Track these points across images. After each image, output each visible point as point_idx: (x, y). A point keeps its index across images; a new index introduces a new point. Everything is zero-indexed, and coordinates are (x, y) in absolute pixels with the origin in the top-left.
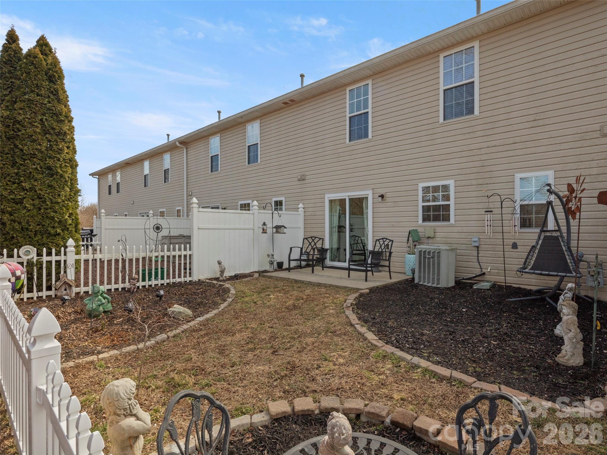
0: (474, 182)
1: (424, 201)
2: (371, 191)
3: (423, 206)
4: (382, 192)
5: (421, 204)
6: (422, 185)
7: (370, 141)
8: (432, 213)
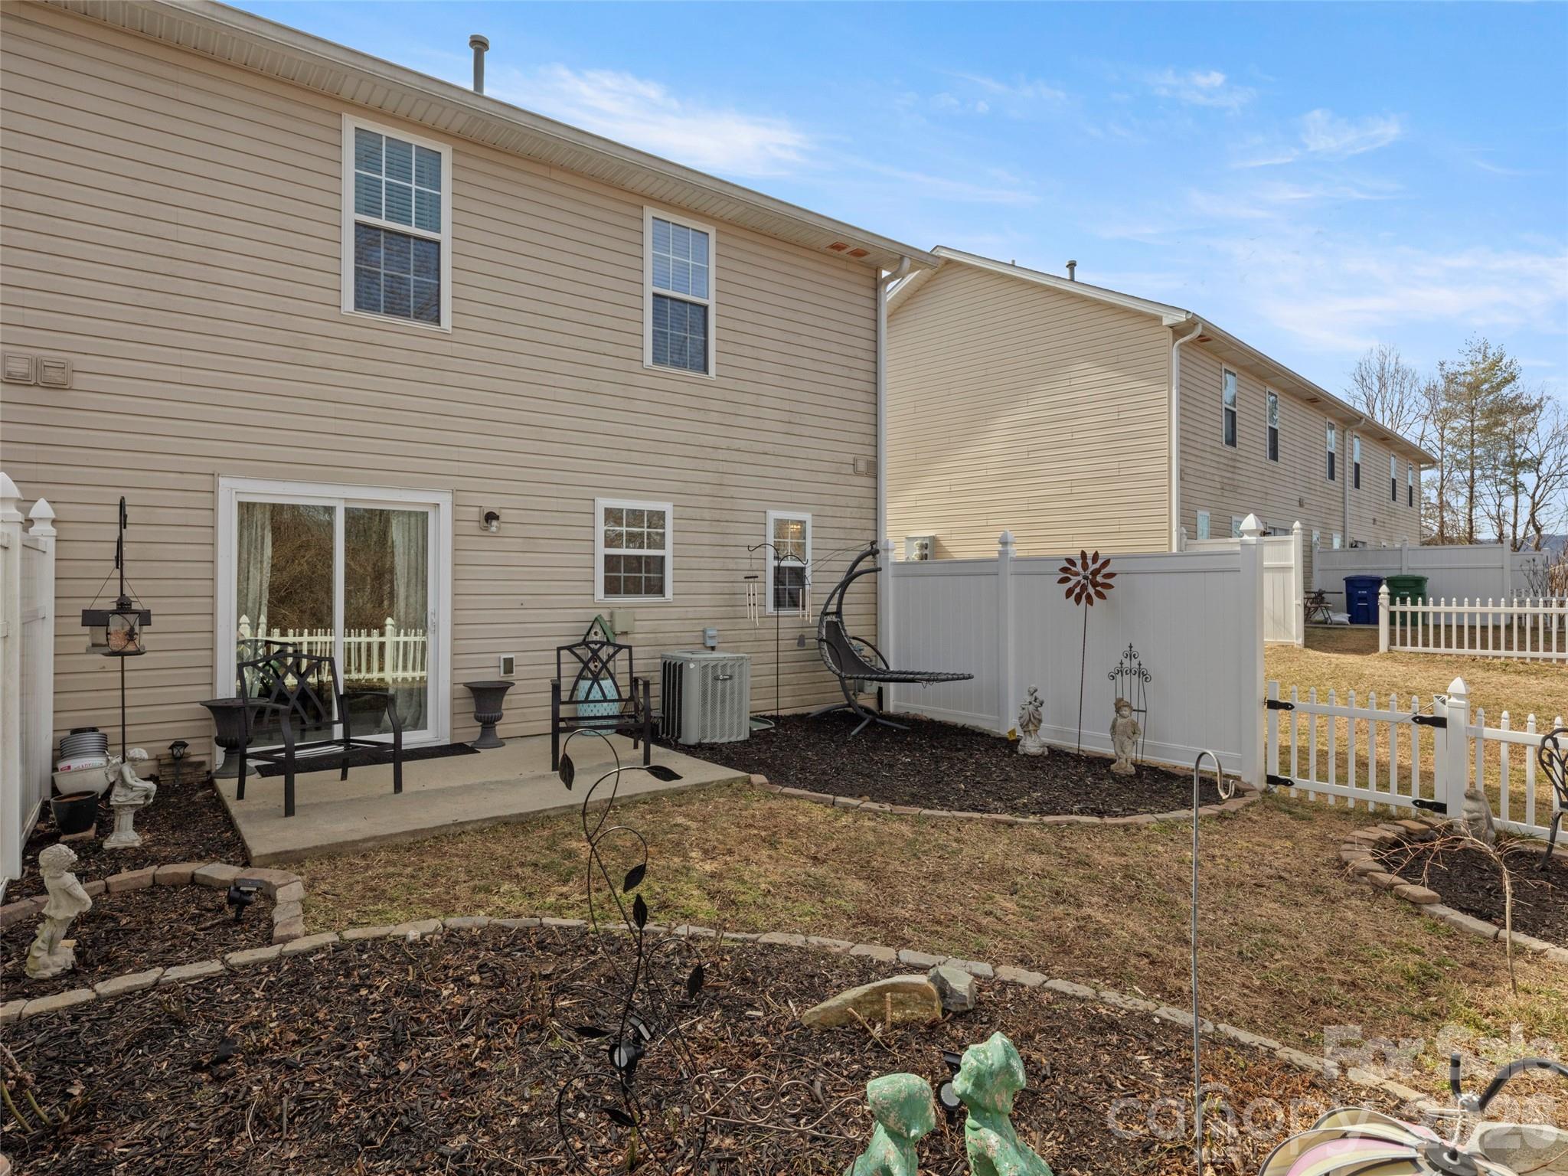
0: (707, 514)
1: (609, 543)
2: (449, 497)
3: (606, 556)
4: (491, 504)
5: (601, 551)
6: (603, 503)
7: (445, 338)
8: (622, 574)
